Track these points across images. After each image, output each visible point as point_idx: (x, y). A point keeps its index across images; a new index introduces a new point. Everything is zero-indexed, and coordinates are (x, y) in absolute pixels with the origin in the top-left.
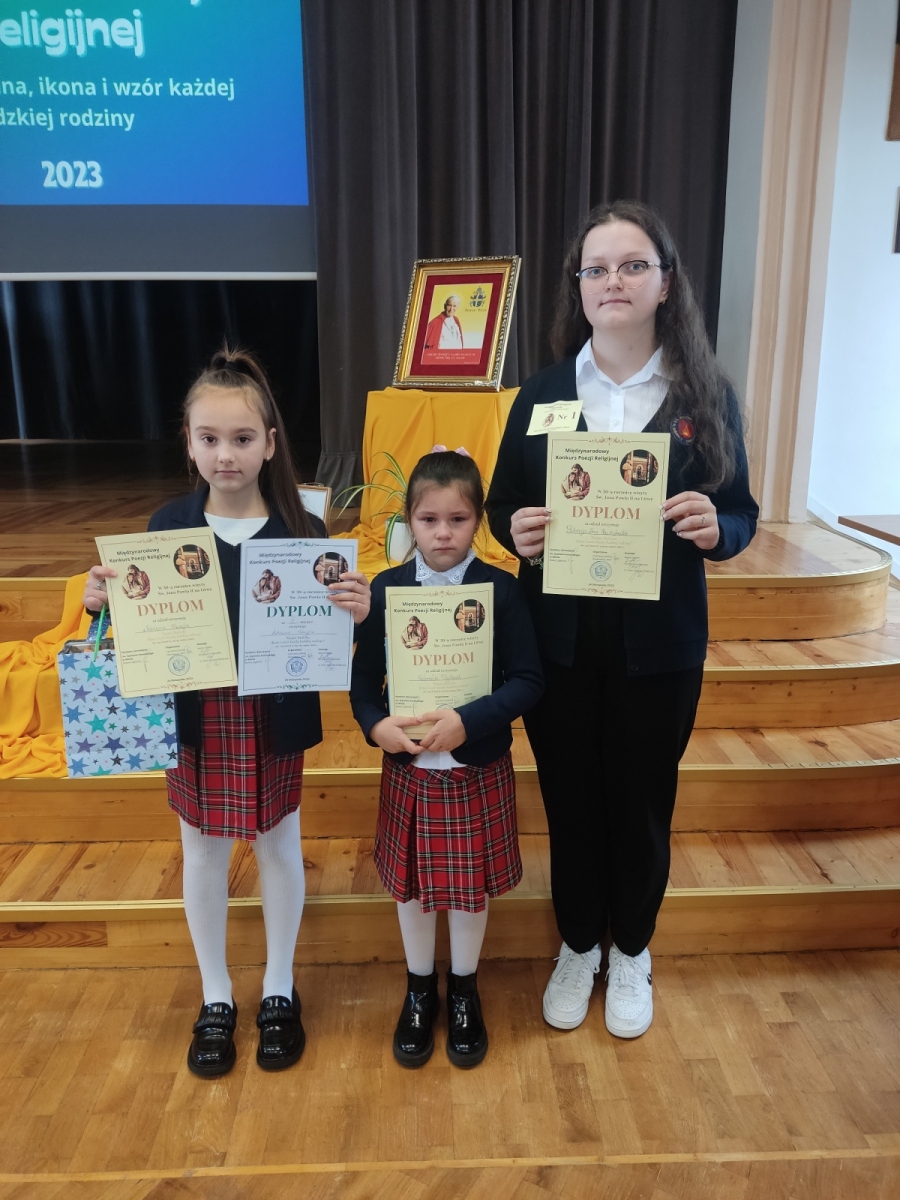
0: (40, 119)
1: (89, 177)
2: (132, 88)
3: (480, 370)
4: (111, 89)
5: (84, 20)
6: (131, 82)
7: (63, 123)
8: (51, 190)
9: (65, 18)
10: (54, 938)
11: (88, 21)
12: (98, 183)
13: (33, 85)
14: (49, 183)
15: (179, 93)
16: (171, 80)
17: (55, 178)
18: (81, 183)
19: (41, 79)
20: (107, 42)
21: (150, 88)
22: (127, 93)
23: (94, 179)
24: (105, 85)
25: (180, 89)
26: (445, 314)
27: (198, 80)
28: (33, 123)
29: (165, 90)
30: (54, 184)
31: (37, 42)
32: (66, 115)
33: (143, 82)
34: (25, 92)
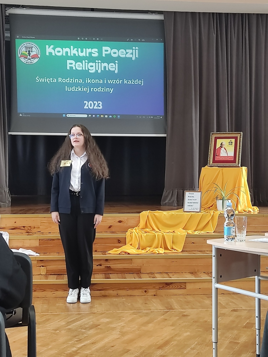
3: (234, 161)
4: (107, 81)
5: (101, 63)
6: (113, 80)
7: (92, 91)
9: (96, 63)
13: (84, 80)
15: (127, 83)
16: (125, 79)
18: (95, 108)
19: (87, 79)
20: (107, 69)
22: (111, 83)
23: (100, 107)
26: (221, 147)
27: (133, 80)
28: (83, 91)
29: (123, 82)
30: (87, 108)
31: (87, 69)
32: (93, 88)
33: (116, 80)
34: (81, 82)
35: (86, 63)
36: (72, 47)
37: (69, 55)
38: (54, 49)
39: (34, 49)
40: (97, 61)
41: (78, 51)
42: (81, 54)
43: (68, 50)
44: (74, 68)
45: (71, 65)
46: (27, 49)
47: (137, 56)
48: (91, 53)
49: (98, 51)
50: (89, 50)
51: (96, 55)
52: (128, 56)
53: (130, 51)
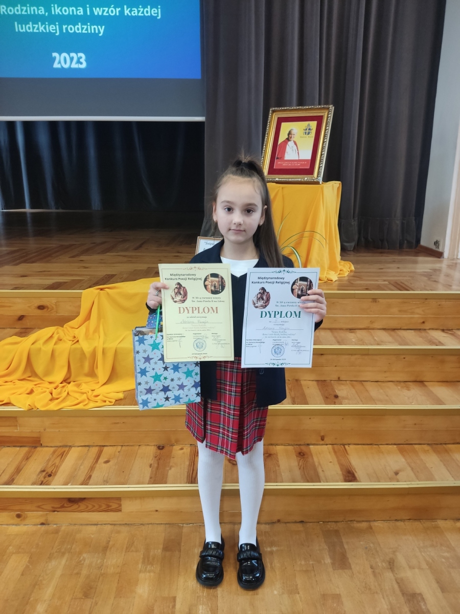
0: (53, 28)
1: (79, 62)
2: (103, 11)
3: (310, 171)
4: (91, 11)
6: (103, 7)
7: (64, 31)
8: (57, 69)
10: (90, 507)
12: (84, 66)
13: (48, 9)
14: (56, 65)
15: (130, 14)
16: (125, 7)
17: (60, 62)
18: (74, 65)
19: (52, 5)
21: (113, 11)
22: (100, 14)
23: (81, 63)
24: (88, 9)
25: (130, 11)
26: (288, 139)
27: (140, 7)
28: (48, 31)
29: (122, 12)
30: (59, 66)
32: (66, 26)
33: (109, 7)
34: (44, 13)
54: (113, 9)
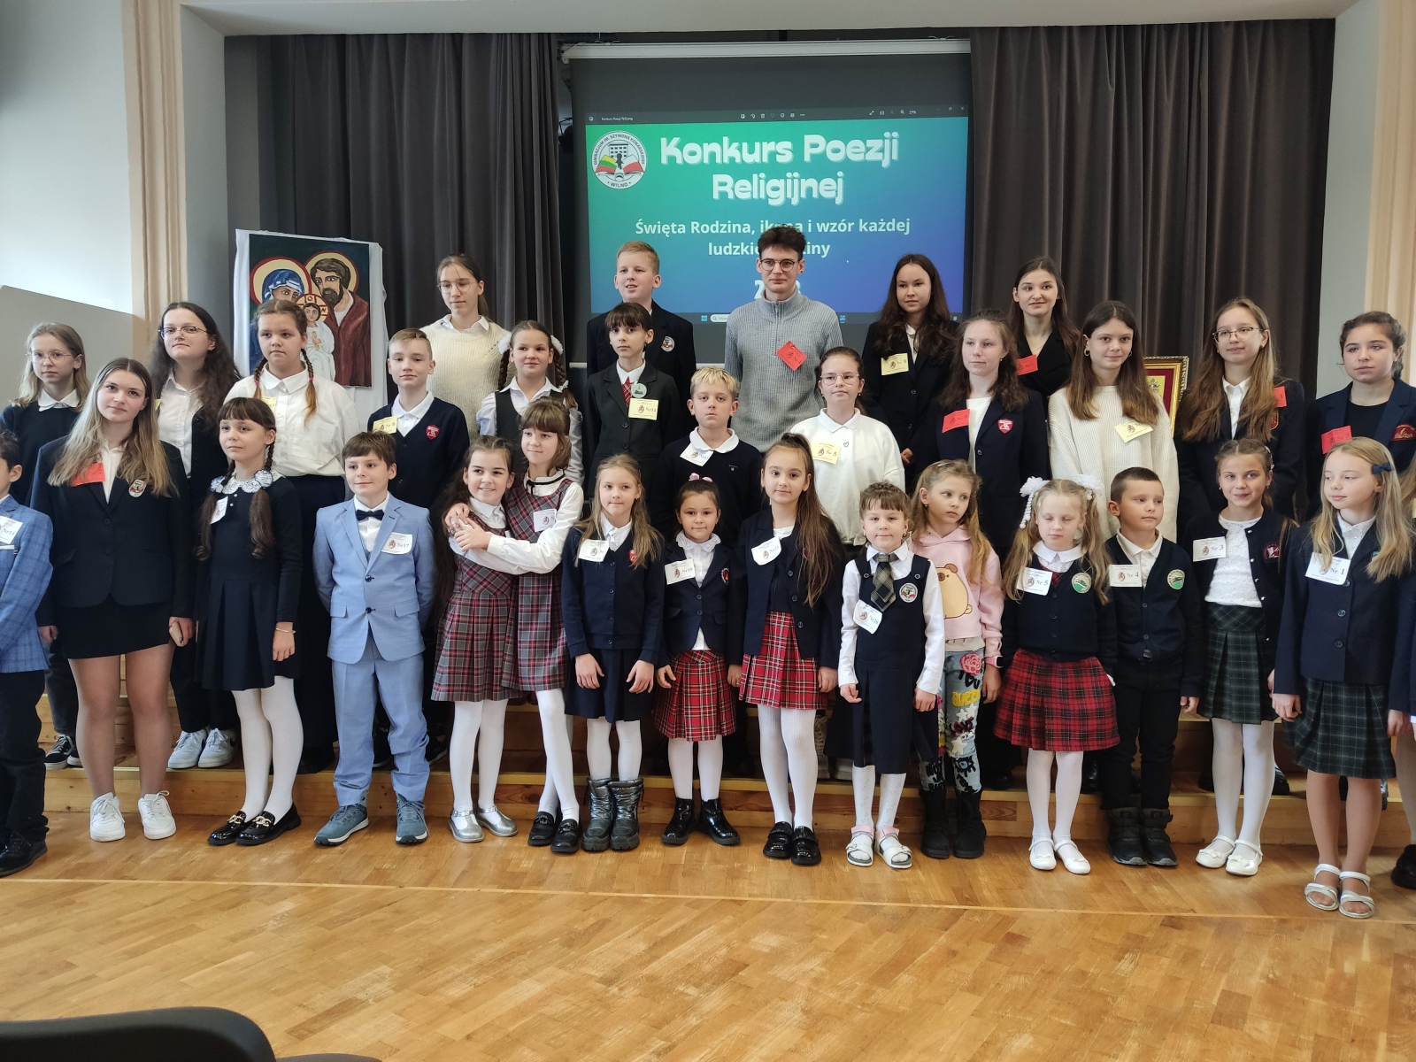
2: (830, 227)
4: (814, 228)
5: (799, 180)
6: (830, 222)
9: (786, 178)
11: (803, 180)
13: (756, 226)
15: (866, 230)
16: (861, 220)
19: (762, 221)
20: (815, 195)
21: (844, 227)
22: (826, 230)
24: (810, 225)
25: (868, 226)
27: (882, 220)
29: (856, 227)
31: (762, 196)
33: (839, 222)
34: (749, 231)
35: (762, 182)
36: (726, 139)
37: (718, 160)
38: (680, 147)
39: (631, 150)
40: (789, 175)
41: (740, 149)
42: (749, 159)
43: (715, 147)
44: (731, 196)
45: (723, 189)
46: (614, 150)
47: (895, 157)
48: (773, 155)
49: (793, 146)
50: (769, 147)
51: (786, 158)
52: (873, 156)
53: (875, 144)
54: (844, 225)
